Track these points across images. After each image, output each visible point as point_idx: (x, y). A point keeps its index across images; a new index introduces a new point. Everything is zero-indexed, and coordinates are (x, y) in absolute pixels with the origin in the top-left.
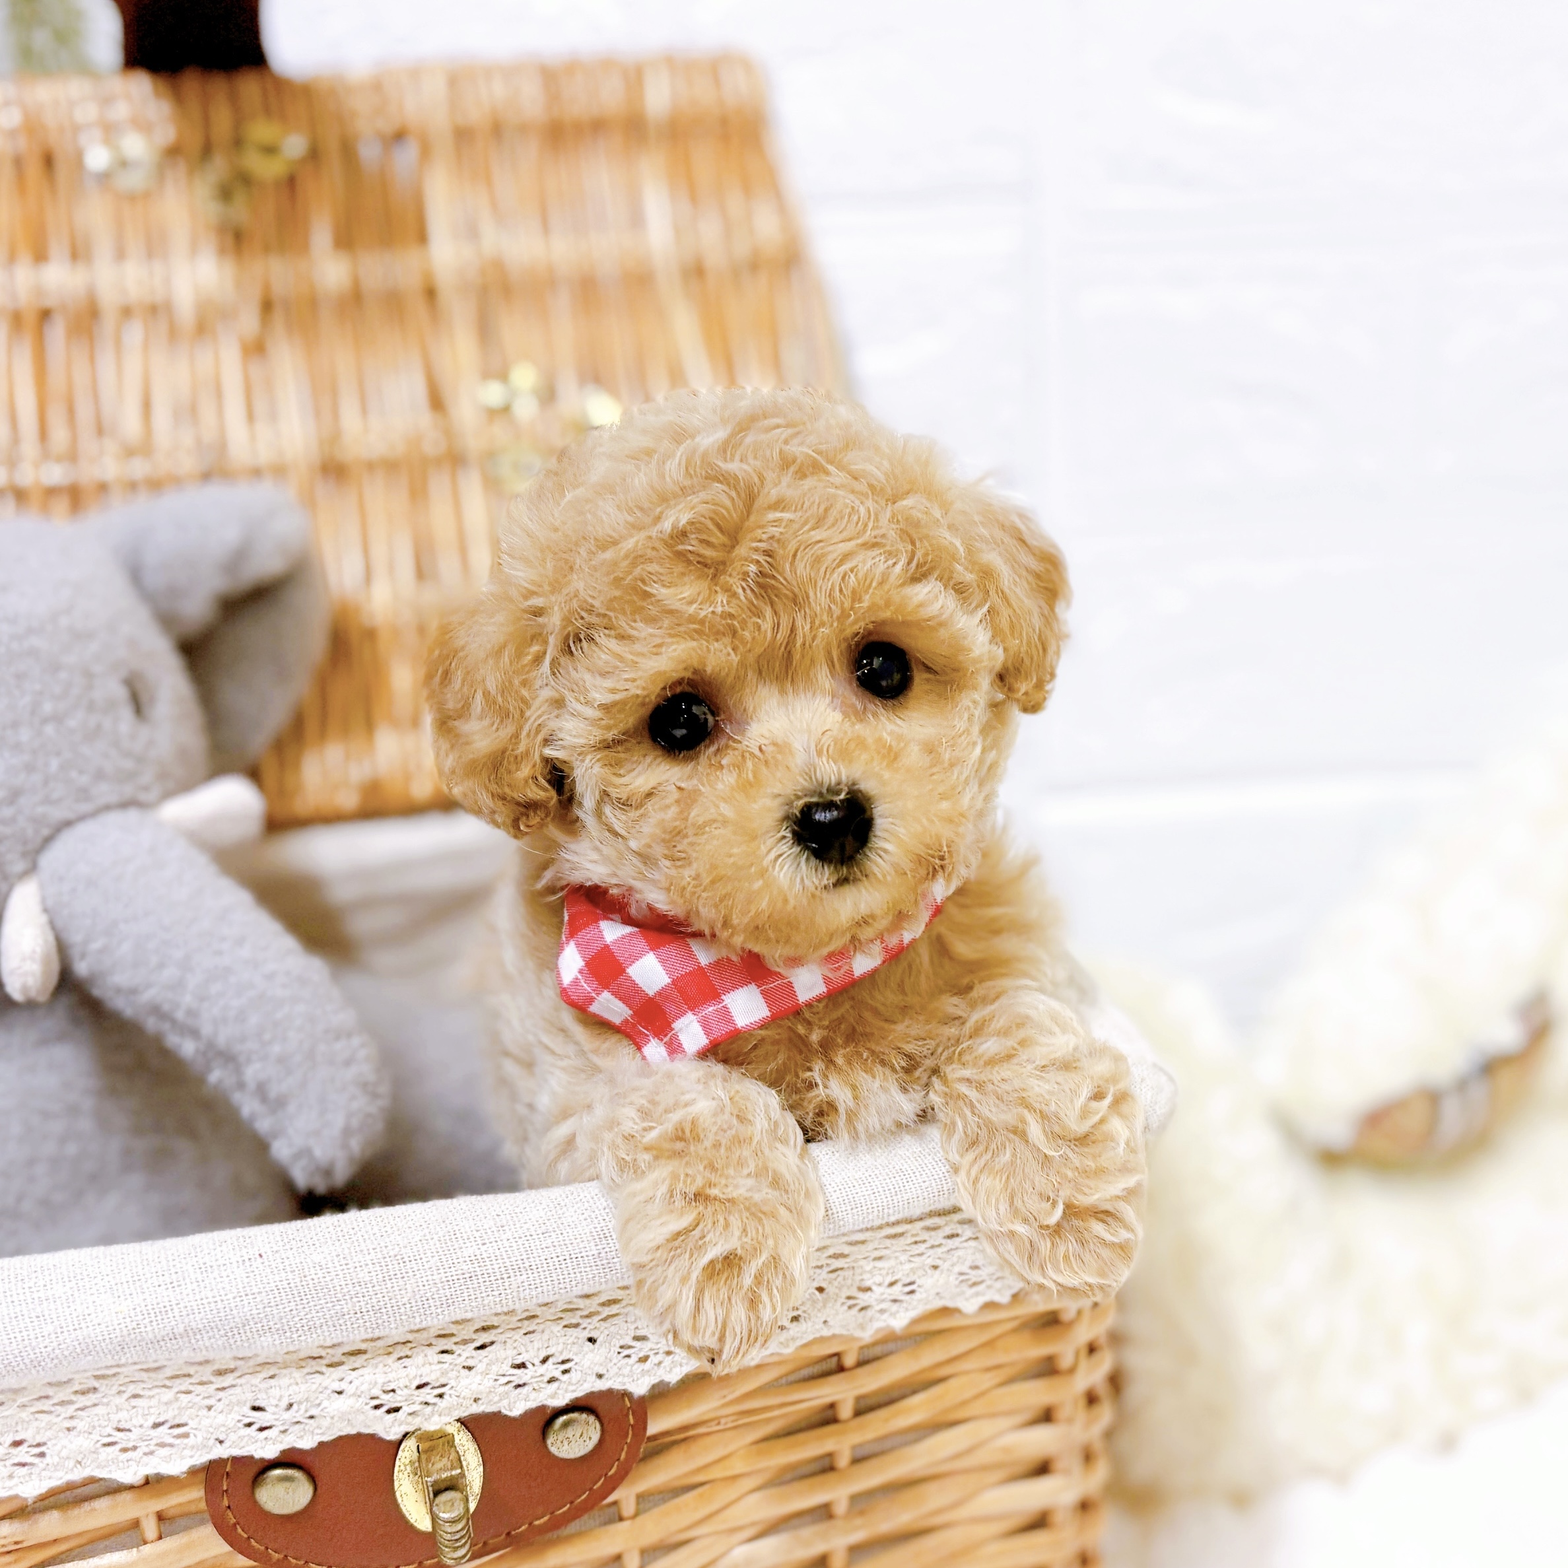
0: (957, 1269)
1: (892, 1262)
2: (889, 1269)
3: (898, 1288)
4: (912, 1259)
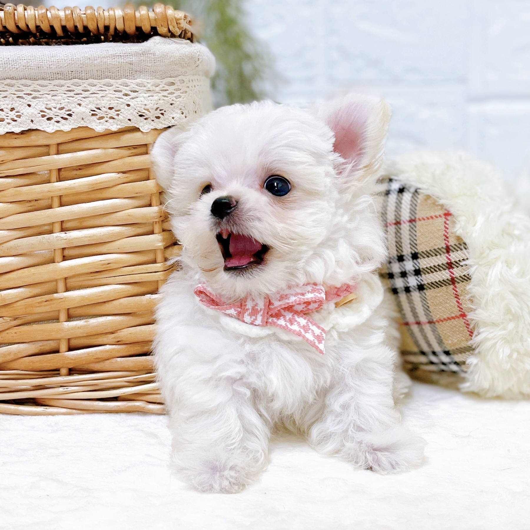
0: (89, 107)
1: (60, 97)
2: (58, 101)
3: (63, 111)
4: (68, 98)
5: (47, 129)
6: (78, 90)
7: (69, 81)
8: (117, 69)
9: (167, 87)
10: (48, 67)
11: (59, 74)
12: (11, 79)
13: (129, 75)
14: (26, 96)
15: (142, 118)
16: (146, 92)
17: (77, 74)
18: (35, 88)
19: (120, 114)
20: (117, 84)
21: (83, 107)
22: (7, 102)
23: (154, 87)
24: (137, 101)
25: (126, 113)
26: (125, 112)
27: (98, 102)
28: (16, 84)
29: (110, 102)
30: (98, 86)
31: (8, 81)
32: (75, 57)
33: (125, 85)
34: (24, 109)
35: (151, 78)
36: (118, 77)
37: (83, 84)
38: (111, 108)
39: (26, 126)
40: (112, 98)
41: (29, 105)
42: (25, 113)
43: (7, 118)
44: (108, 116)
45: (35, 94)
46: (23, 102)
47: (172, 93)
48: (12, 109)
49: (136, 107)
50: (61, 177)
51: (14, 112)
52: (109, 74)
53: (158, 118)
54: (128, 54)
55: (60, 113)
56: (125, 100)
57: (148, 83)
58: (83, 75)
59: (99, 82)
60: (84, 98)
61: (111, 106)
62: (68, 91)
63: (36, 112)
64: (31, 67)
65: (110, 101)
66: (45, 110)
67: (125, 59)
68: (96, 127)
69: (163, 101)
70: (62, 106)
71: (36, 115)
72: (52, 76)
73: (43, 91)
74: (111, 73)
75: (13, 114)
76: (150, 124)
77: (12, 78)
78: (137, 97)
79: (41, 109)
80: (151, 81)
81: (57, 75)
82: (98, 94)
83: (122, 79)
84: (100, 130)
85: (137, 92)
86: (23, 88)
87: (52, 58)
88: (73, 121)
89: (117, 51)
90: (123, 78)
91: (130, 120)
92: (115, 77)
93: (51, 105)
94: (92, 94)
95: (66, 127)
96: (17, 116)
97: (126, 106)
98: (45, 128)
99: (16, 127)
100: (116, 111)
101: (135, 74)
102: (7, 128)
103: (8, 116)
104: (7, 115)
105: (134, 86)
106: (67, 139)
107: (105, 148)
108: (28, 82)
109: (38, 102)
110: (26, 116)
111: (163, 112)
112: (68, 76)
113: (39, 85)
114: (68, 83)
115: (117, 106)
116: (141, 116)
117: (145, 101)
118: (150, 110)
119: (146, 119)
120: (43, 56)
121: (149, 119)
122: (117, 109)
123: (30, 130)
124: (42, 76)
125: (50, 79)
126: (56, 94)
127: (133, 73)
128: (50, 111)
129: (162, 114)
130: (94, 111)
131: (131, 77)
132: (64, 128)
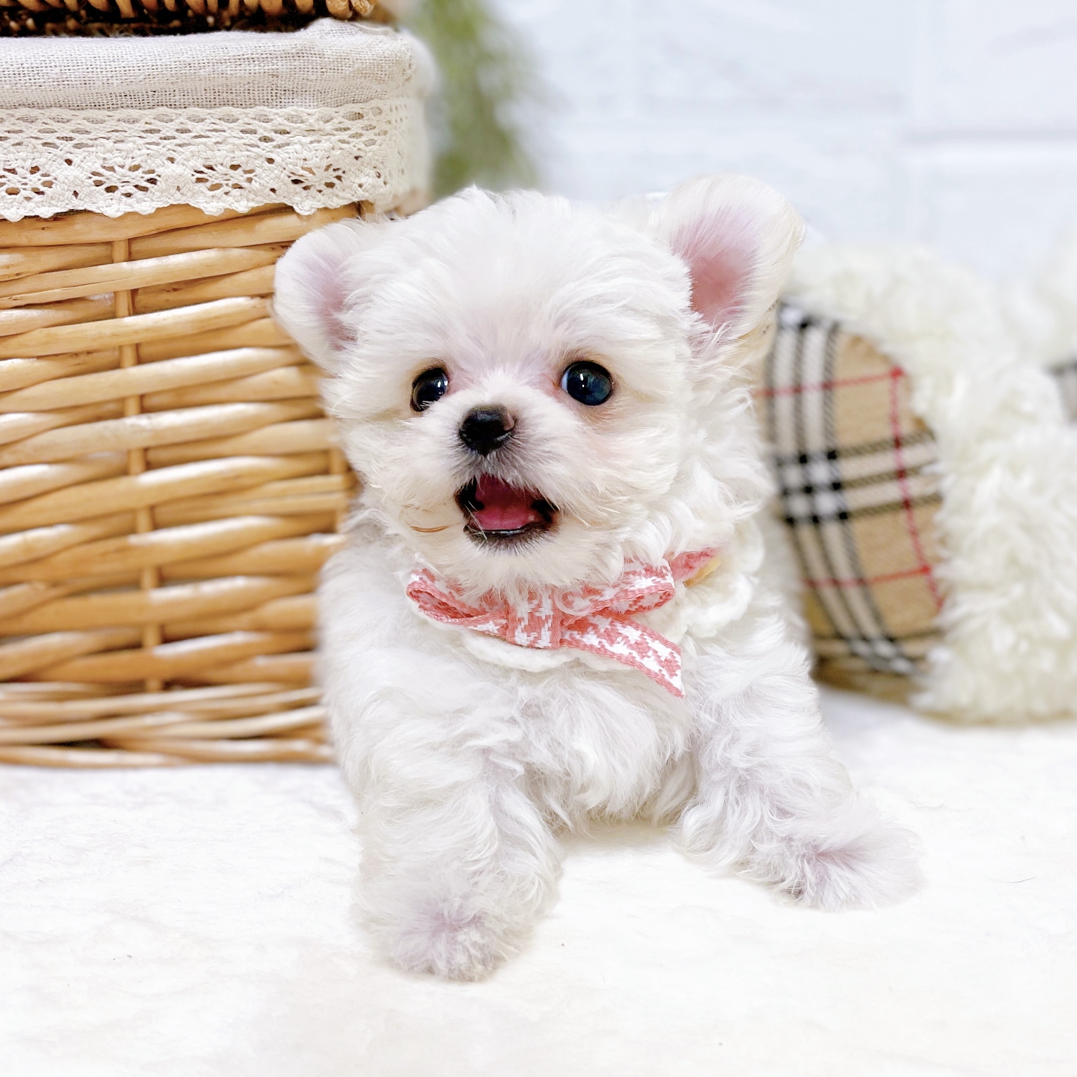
5: (108, 209)
6: (168, 129)
7: (147, 112)
8: (247, 86)
9: (347, 123)
10: (105, 81)
11: (128, 97)
12: (29, 106)
13: (270, 98)
14: (62, 141)
15: (299, 187)
16: (306, 133)
17: (164, 96)
18: (80, 126)
19: (255, 178)
20: (247, 116)
21: (178, 163)
22: (23, 155)
23: (321, 123)
24: (287, 153)
25: (266, 177)
26: (264, 175)
27: (209, 153)
28: (41, 116)
29: (232, 155)
30: (207, 120)
31: (23, 111)
32: (159, 63)
33: (262, 119)
34: (59, 169)
35: (316, 103)
36: (248, 103)
37: (177, 118)
38: (234, 167)
39: (64, 204)
40: (236, 145)
41: (69, 162)
42: (61, 178)
43: (24, 187)
44: (230, 183)
45: (79, 138)
46: (55, 155)
47: (358, 135)
48: (35, 170)
49: (287, 164)
50: (138, 305)
51: (38, 175)
52: (230, 97)
53: (330, 185)
54: (268, 56)
55: (133, 176)
56: (263, 150)
57: (309, 115)
58: (177, 98)
59: (209, 114)
60: (180, 146)
61: (234, 163)
62: (146, 131)
63: (83, 176)
64: (69, 83)
65: (233, 152)
66: (102, 171)
67: (262, 65)
68: (205, 205)
69: (339, 152)
70: (136, 163)
71: (83, 182)
72: (114, 101)
73: (98, 131)
74: (234, 95)
75: (35, 180)
76: (314, 198)
77: (31, 106)
78: (288, 144)
79: (93, 170)
80: (315, 110)
81: (124, 100)
82: (209, 137)
83: (258, 107)
84: (215, 210)
85: (288, 133)
86: (55, 126)
87: (112, 63)
88: (159, 194)
89: (245, 50)
90: (259, 105)
91: (273, 190)
92: (243, 103)
93: (113, 160)
94: (196, 137)
95: (145, 205)
96: (45, 184)
97: (267, 163)
98: (103, 207)
99: (43, 206)
100: (246, 172)
101: (283, 97)
102: (25, 208)
103: (26, 184)
104: (25, 181)
105: (280, 120)
106: (148, 229)
107: (224, 248)
108: (66, 113)
109: (87, 153)
110: (64, 183)
111: (339, 173)
112: (146, 102)
113: (88, 120)
114: (147, 115)
115: (247, 163)
116: (296, 182)
117: (305, 152)
118: (314, 170)
119: (305, 188)
120: (93, 59)
121: (312, 189)
122: (248, 169)
123: (73, 213)
124: (92, 101)
125: (111, 106)
126: (123, 138)
127: (278, 95)
128: (111, 173)
129: (339, 178)
130: (201, 172)
131: (275, 103)
132: (142, 208)
